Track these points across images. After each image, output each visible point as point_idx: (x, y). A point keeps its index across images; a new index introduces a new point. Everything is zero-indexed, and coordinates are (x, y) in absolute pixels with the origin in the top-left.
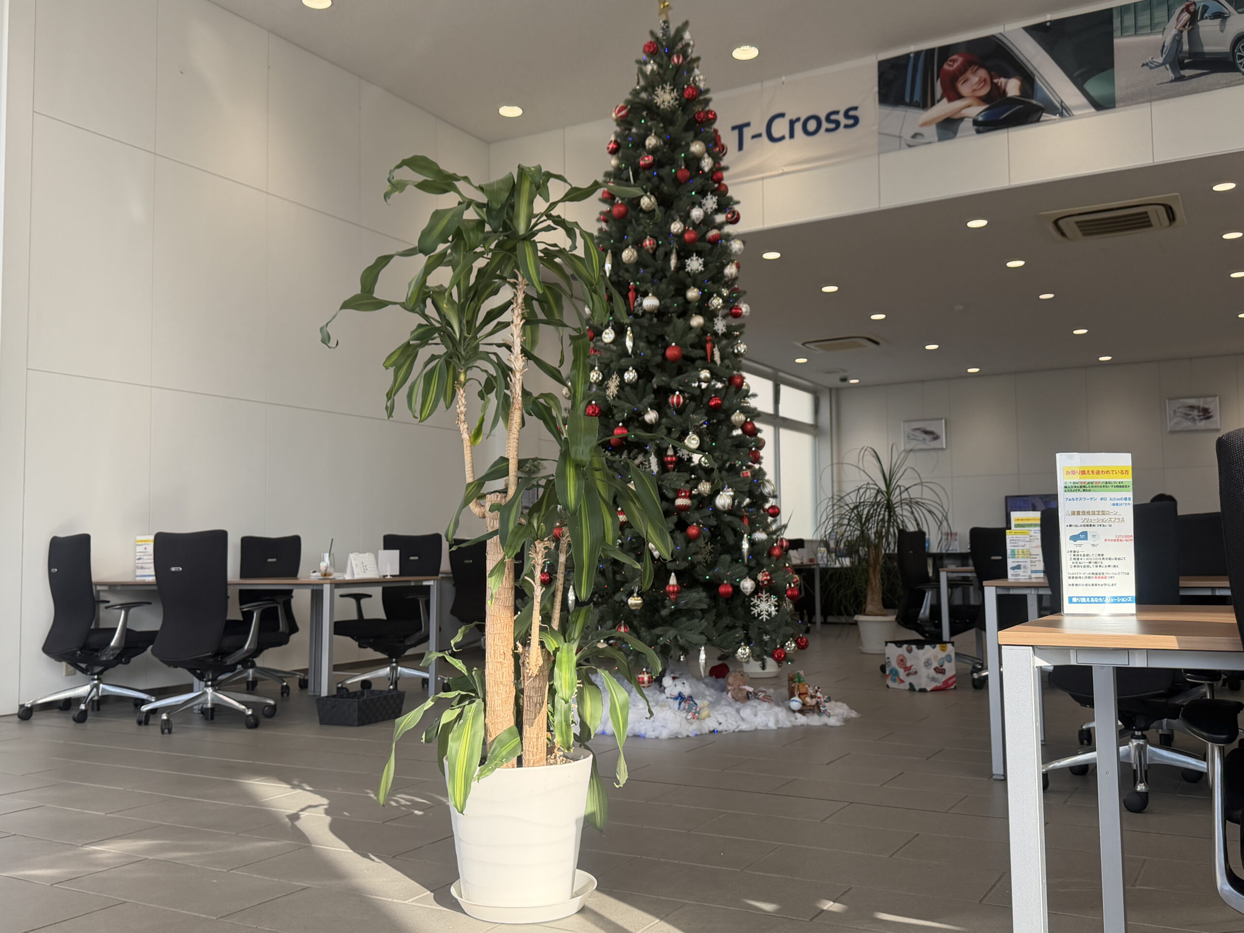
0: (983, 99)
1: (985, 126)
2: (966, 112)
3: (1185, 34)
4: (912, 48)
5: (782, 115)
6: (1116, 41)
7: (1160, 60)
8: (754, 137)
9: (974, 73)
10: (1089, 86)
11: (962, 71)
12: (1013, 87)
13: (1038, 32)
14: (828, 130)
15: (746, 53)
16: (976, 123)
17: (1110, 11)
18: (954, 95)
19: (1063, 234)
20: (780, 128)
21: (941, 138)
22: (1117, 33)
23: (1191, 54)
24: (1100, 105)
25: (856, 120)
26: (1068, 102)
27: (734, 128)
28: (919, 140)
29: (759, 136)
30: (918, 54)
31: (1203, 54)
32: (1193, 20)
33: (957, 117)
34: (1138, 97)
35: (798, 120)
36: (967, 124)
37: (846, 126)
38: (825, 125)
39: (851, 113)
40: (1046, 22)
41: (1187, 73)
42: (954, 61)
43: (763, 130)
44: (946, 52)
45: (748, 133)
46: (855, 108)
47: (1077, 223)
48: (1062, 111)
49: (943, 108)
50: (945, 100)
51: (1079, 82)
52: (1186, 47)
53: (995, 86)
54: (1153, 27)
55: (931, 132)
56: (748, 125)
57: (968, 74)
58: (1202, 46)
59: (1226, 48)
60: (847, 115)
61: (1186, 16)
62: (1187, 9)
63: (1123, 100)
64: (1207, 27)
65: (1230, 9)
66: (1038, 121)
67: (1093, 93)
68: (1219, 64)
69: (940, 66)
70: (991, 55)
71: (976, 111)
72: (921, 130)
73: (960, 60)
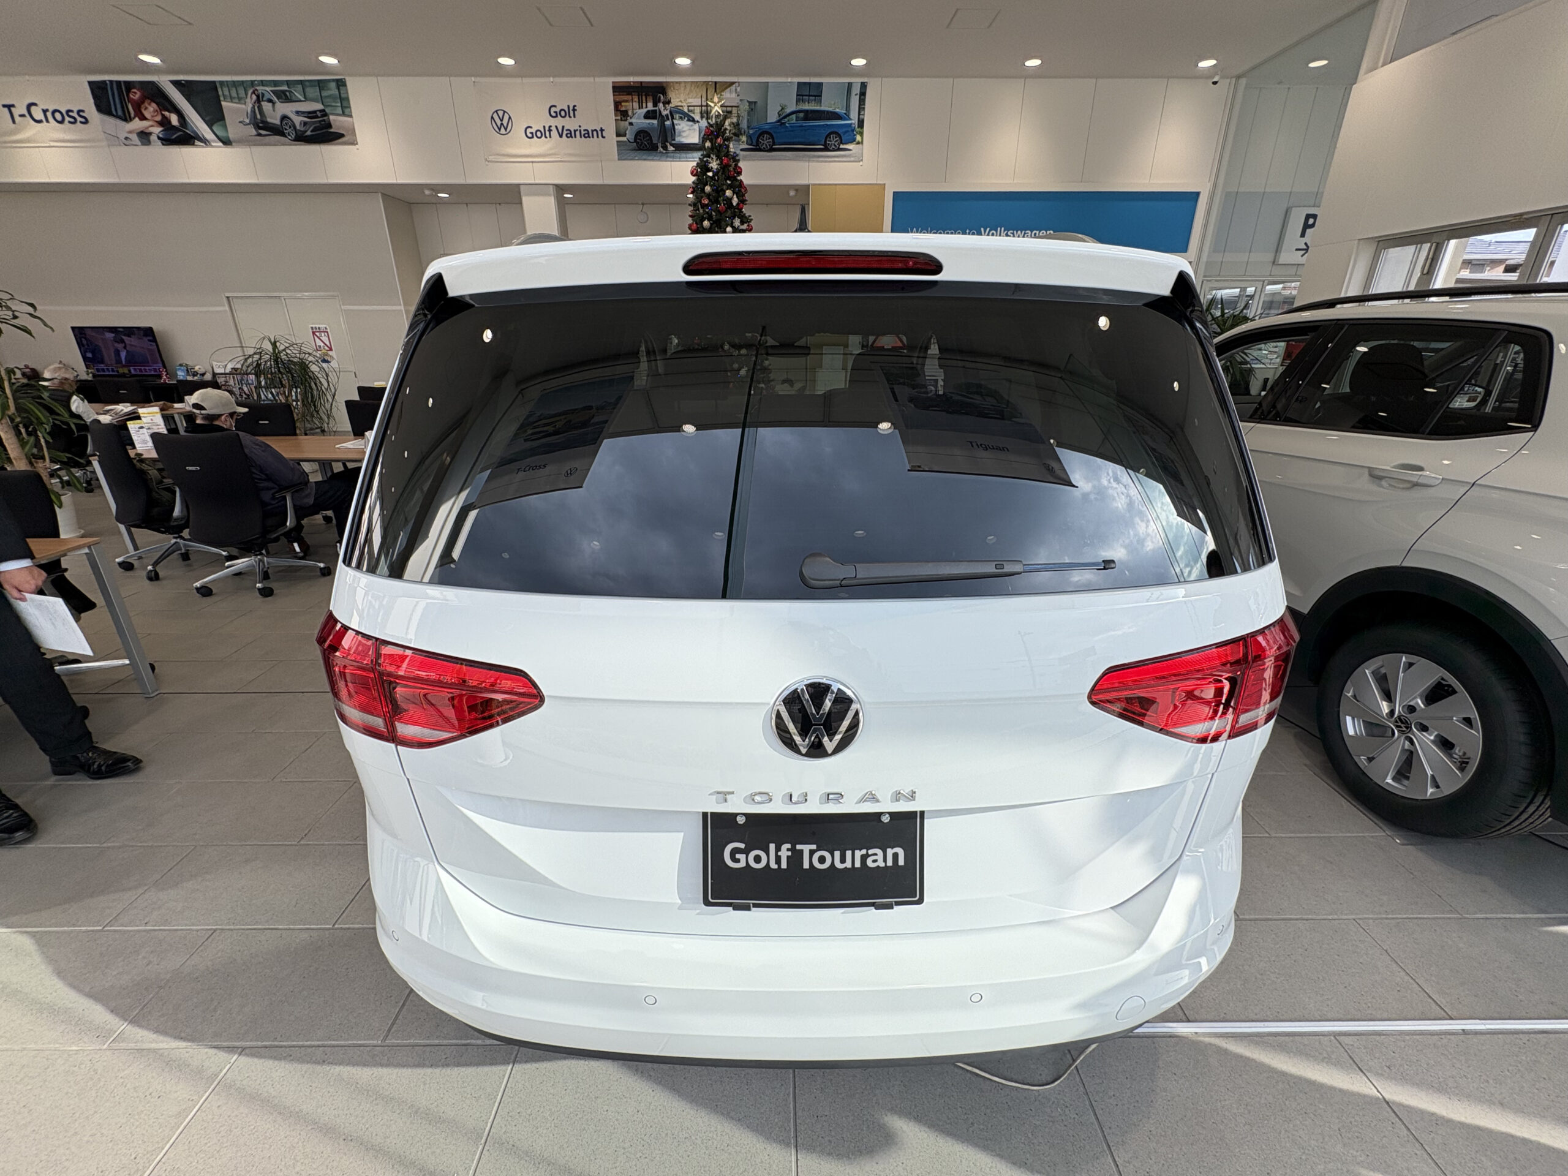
0: (159, 123)
1: (167, 141)
3: (256, 108)
4: (107, 78)
5: (36, 104)
6: (223, 103)
7: (248, 121)
8: (21, 116)
9: (149, 104)
10: (215, 128)
11: (142, 100)
12: (174, 119)
13: (177, 84)
14: (70, 122)
16: (159, 138)
17: (214, 82)
18: (143, 118)
20: (37, 113)
21: (142, 144)
22: (222, 98)
24: (226, 142)
25: (86, 119)
26: (206, 136)
27: (4, 106)
29: (24, 116)
30: (111, 82)
32: (259, 99)
33: (147, 131)
34: (242, 142)
35: (48, 110)
37: (81, 122)
38: (67, 119)
40: (181, 80)
41: (263, 132)
42: (135, 93)
43: (25, 112)
44: (129, 85)
45: (15, 112)
46: (83, 111)
48: (205, 141)
49: (137, 124)
51: (209, 125)
52: (259, 117)
53: (163, 116)
54: (240, 100)
55: (135, 138)
56: (13, 106)
57: (146, 104)
59: (278, 122)
60: (79, 115)
61: (254, 97)
62: (253, 92)
63: (235, 142)
64: (267, 106)
65: (275, 99)
66: (193, 144)
67: (218, 133)
68: (276, 131)
69: (128, 96)
70: (154, 93)
71: (157, 130)
72: (129, 136)
73: (139, 93)
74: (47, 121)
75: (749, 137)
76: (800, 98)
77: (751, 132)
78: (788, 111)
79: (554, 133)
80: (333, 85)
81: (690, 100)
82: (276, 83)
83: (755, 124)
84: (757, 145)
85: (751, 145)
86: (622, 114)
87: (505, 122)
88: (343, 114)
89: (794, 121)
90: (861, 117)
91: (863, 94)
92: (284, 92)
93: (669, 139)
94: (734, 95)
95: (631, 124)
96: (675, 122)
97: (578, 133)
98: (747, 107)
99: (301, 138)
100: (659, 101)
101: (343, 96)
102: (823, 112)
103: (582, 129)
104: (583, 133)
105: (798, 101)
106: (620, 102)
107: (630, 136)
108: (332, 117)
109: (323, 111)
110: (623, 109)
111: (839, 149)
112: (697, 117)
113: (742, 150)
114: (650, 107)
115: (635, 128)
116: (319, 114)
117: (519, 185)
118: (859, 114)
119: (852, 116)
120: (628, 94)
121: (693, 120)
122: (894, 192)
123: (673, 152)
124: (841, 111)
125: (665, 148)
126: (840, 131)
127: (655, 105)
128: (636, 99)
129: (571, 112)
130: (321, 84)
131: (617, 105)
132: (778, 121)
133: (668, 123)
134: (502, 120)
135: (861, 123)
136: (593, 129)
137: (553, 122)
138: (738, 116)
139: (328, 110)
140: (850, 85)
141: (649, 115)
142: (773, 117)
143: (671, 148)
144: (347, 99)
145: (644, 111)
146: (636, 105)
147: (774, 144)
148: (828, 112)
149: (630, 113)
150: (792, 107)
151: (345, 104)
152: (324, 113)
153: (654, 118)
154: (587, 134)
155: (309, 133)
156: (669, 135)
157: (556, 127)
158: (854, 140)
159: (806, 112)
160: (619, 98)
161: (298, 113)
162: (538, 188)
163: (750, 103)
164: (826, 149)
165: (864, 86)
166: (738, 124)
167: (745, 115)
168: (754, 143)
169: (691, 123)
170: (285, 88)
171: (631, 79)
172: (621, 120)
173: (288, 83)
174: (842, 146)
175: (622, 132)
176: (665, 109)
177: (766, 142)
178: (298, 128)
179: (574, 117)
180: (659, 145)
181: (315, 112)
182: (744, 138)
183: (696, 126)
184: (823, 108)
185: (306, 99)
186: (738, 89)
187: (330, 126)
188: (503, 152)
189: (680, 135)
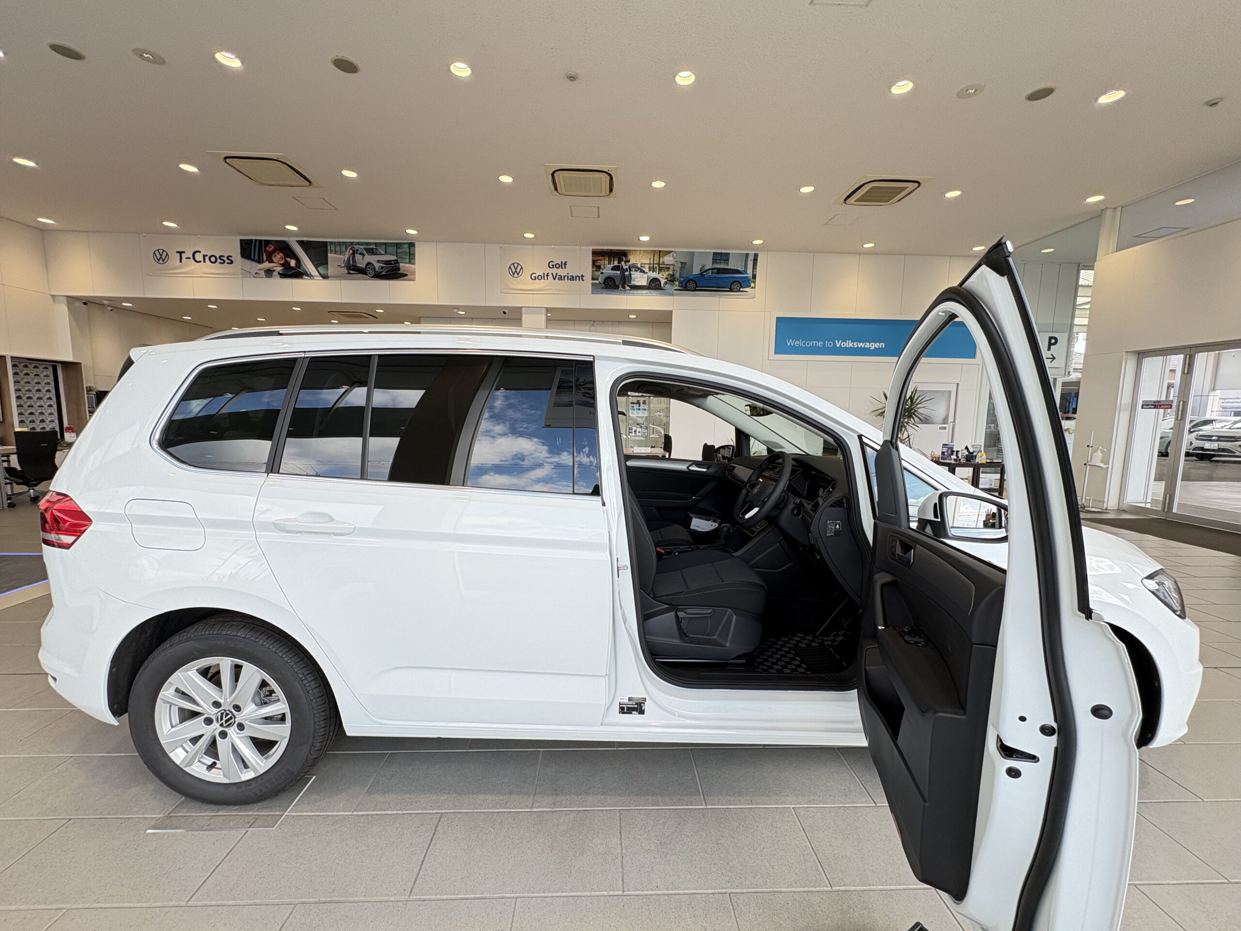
1: (283, 275)
2: (275, 268)
3: (351, 258)
4: (254, 238)
5: (200, 252)
6: (329, 255)
7: (343, 265)
8: (187, 258)
9: (278, 254)
10: (319, 269)
11: (274, 251)
12: (293, 263)
13: (301, 243)
17: (326, 242)
18: (271, 261)
20: (199, 257)
21: (267, 277)
22: (329, 252)
24: (325, 277)
25: (232, 261)
26: (312, 274)
27: (177, 252)
29: (189, 258)
30: (256, 240)
32: (354, 253)
33: (272, 269)
34: (336, 277)
35: (207, 255)
37: (228, 263)
38: (219, 261)
39: (230, 258)
40: (304, 241)
41: (351, 272)
42: (271, 247)
43: (191, 256)
45: (184, 256)
46: (231, 257)
49: (267, 265)
51: (317, 267)
53: (286, 261)
56: (184, 252)
57: (276, 254)
59: (364, 266)
60: (228, 258)
61: (351, 251)
62: (351, 249)
63: (331, 277)
64: (358, 257)
65: (365, 252)
67: (320, 272)
68: (362, 271)
69: (265, 247)
70: (284, 248)
71: (279, 269)
72: (258, 272)
73: (273, 247)
74: (204, 262)
75: (681, 282)
76: (715, 260)
77: (682, 279)
78: (707, 268)
79: (550, 276)
80: (407, 246)
81: (642, 261)
82: (367, 244)
83: (685, 275)
84: (686, 287)
85: (681, 287)
86: (596, 266)
87: (518, 270)
88: (410, 263)
89: (710, 274)
90: (755, 273)
91: (755, 260)
92: (372, 249)
93: (627, 283)
94: (671, 258)
95: (602, 273)
96: (632, 273)
97: (566, 278)
98: (679, 265)
99: (378, 276)
100: (622, 260)
101: (411, 252)
102: (730, 269)
103: (569, 275)
104: (569, 277)
105: (713, 263)
106: (596, 261)
107: (601, 280)
108: (401, 265)
109: (397, 260)
110: (598, 264)
111: (739, 291)
112: (646, 270)
113: (675, 290)
114: (616, 263)
115: (605, 276)
116: (393, 262)
117: (521, 307)
118: (753, 271)
119: (748, 272)
120: (602, 256)
121: (644, 272)
122: (777, 318)
123: (629, 290)
124: (741, 269)
125: (624, 288)
126: (741, 281)
127: (619, 262)
128: (607, 259)
129: (563, 265)
130: (398, 245)
131: (594, 262)
132: (700, 274)
133: (627, 273)
134: (516, 269)
135: (754, 276)
136: (577, 275)
137: (550, 271)
138: (674, 271)
139: (399, 260)
140: (747, 255)
141: (614, 269)
142: (696, 271)
143: (628, 288)
144: (414, 254)
145: (611, 266)
146: (606, 262)
147: (697, 287)
148: (732, 269)
149: (602, 267)
150: (709, 266)
151: (411, 257)
152: (396, 262)
153: (618, 270)
154: (572, 278)
155: (383, 273)
156: (627, 280)
157: (552, 274)
158: (750, 286)
159: (719, 269)
160: (596, 258)
161: (378, 261)
162: (534, 310)
163: (681, 263)
164: (731, 290)
165: (756, 255)
166: (673, 275)
167: (678, 270)
168: (684, 286)
169: (642, 274)
170: (374, 247)
171: (605, 248)
172: (596, 270)
173: (376, 244)
174: (741, 289)
175: (596, 277)
176: (626, 265)
177: (691, 285)
178: (377, 270)
179: (565, 268)
180: (620, 286)
181: (391, 261)
182: (677, 283)
183: (646, 275)
184: (729, 267)
185: (386, 253)
186: (675, 255)
187: (399, 269)
188: (515, 288)
189: (634, 281)
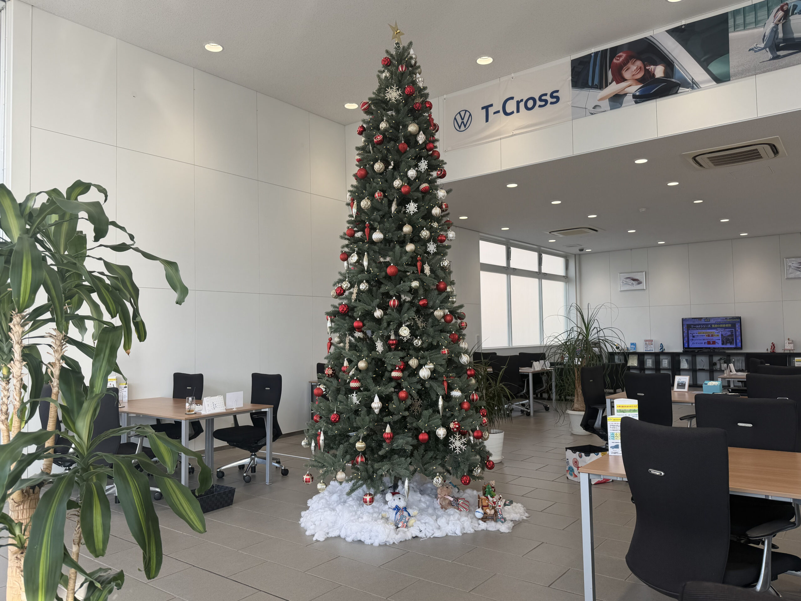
0: (640, 81)
1: (640, 98)
2: (628, 90)
3: (780, 26)
4: (593, 50)
5: (512, 98)
6: (731, 35)
7: (762, 45)
8: (495, 113)
9: (633, 64)
10: (711, 67)
11: (626, 62)
12: (659, 71)
13: (676, 33)
14: (540, 106)
15: (485, 61)
16: (634, 96)
17: (727, 13)
18: (620, 79)
19: (701, 165)
20: (511, 106)
21: (613, 108)
22: (731, 29)
23: (785, 40)
24: (720, 79)
25: (558, 98)
26: (696, 79)
27: (483, 108)
28: (598, 110)
29: (498, 112)
30: (596, 53)
31: (794, 39)
32: (786, 16)
33: (622, 93)
34: (745, 73)
35: (522, 100)
36: (629, 98)
37: (552, 103)
38: (539, 103)
39: (555, 94)
40: (682, 26)
41: (782, 53)
42: (620, 56)
43: (501, 108)
44: (615, 51)
45: (491, 110)
46: (557, 91)
47: (709, 158)
48: (692, 85)
49: (613, 88)
50: (614, 83)
51: (705, 64)
52: (781, 35)
53: (646, 71)
54: (757, 23)
55: (606, 104)
56: (491, 105)
57: (630, 65)
58: (793, 33)
60: (552, 96)
61: (781, 14)
62: (782, 9)
63: (735, 75)
64: (797, 21)
66: (676, 93)
67: (714, 72)
69: (611, 60)
70: (645, 51)
71: (635, 88)
73: (624, 55)
74: (518, 111)
